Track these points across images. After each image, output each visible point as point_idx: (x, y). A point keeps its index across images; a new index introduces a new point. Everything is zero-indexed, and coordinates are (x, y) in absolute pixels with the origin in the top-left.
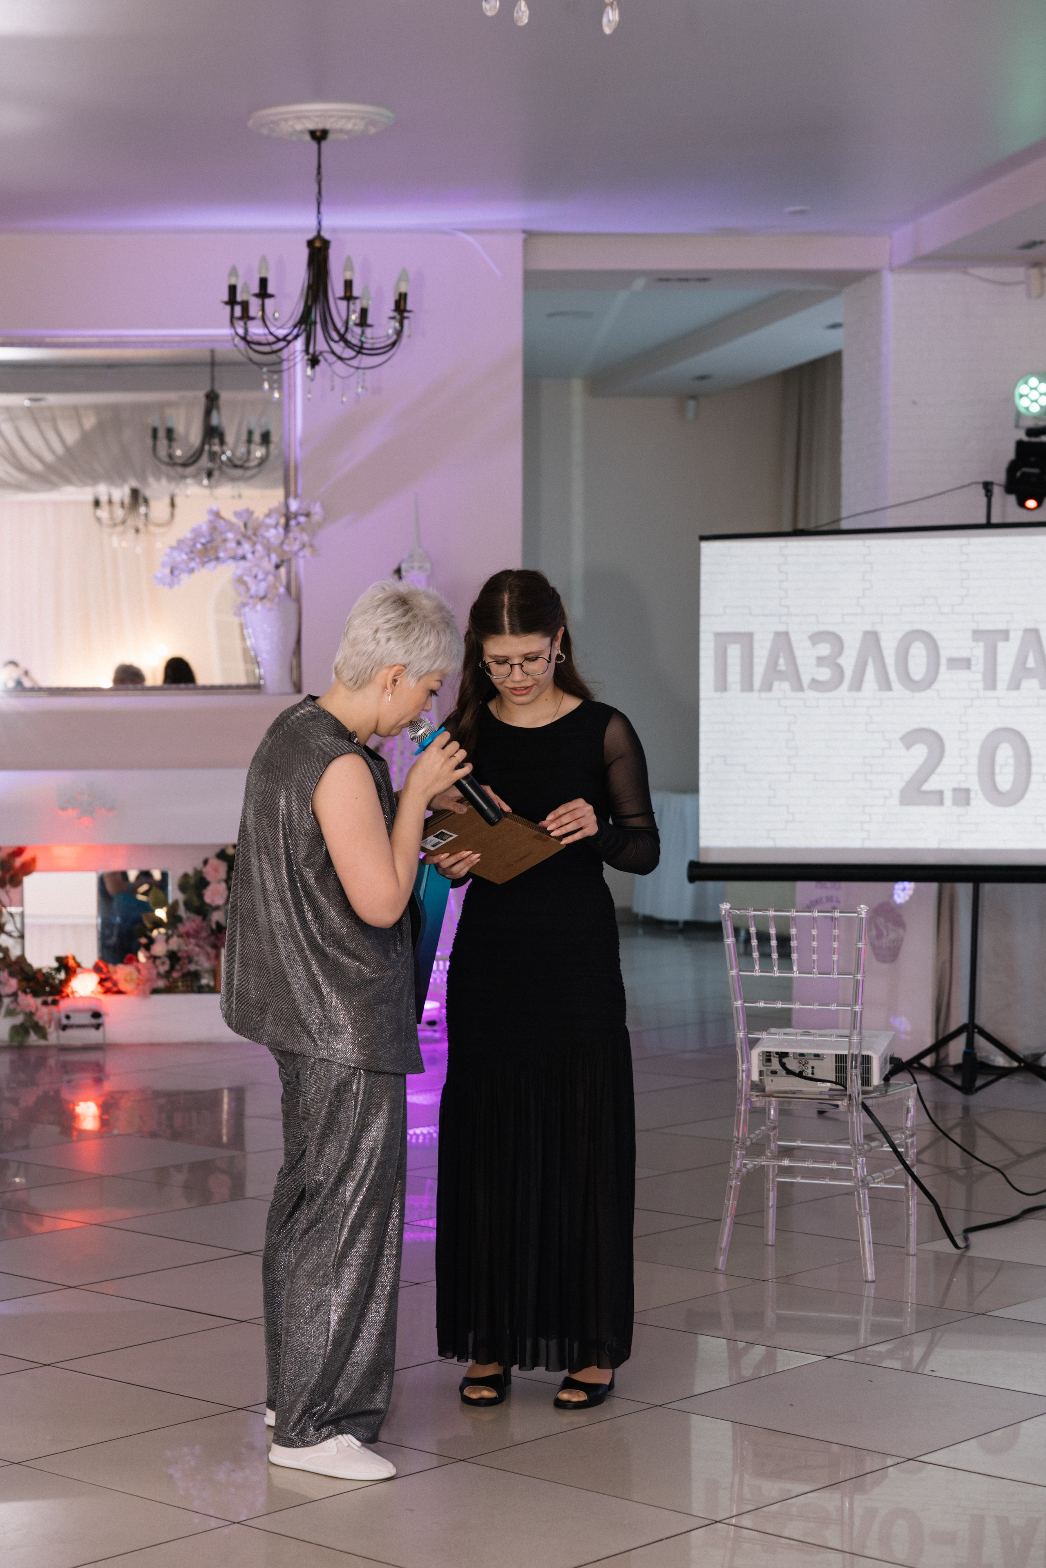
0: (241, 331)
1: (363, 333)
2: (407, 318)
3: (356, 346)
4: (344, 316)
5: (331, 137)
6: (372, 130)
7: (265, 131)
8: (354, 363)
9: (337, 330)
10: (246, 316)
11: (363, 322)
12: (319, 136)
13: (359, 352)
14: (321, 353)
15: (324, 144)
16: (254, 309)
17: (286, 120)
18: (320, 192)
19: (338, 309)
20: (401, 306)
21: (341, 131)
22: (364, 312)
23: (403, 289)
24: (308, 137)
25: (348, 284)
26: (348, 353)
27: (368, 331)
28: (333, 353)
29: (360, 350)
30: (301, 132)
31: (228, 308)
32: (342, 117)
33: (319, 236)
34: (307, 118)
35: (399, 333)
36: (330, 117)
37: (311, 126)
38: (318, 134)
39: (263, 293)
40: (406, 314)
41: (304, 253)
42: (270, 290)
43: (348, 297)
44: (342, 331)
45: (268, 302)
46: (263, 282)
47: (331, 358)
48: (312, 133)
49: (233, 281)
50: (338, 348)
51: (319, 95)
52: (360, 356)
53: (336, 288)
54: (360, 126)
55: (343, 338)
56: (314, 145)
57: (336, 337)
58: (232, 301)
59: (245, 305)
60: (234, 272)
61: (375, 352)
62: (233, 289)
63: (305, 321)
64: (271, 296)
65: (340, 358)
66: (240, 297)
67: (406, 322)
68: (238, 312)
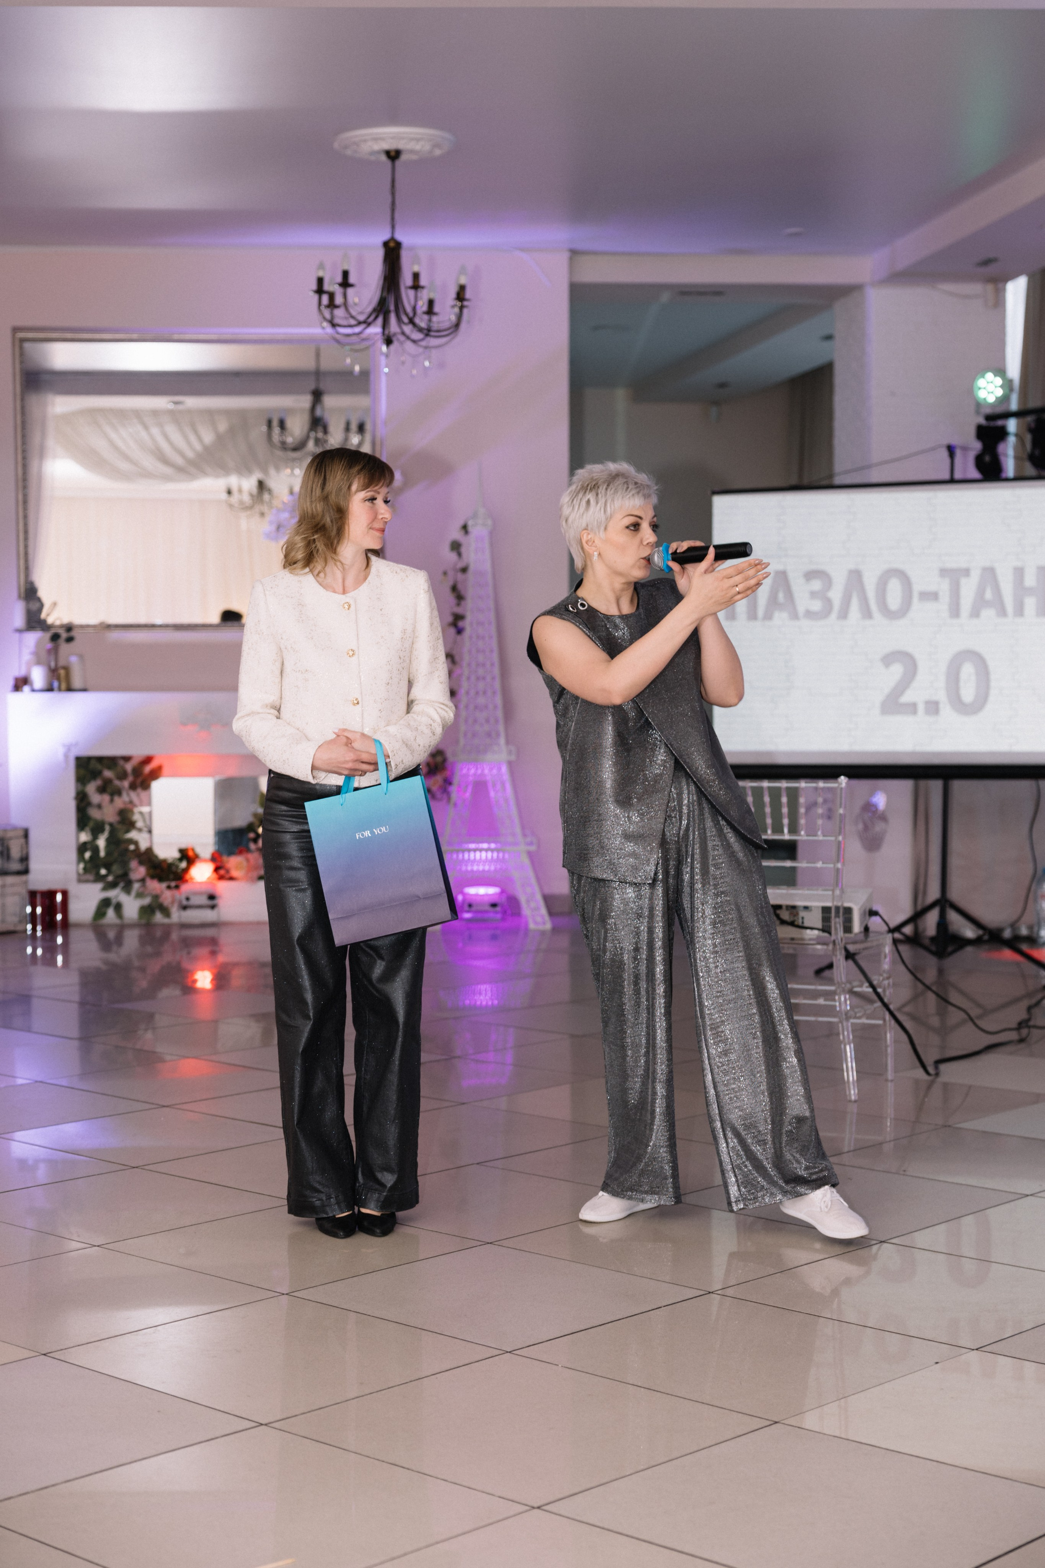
0: (328, 316)
1: (430, 320)
2: (466, 307)
3: (424, 329)
4: (412, 302)
5: (404, 157)
6: (438, 152)
7: (349, 152)
8: (423, 343)
9: (407, 314)
10: (332, 305)
11: (430, 311)
12: (393, 155)
13: (427, 335)
14: (395, 334)
15: (398, 163)
16: (339, 300)
17: (365, 141)
18: (393, 203)
19: (408, 296)
20: (461, 295)
21: (412, 152)
22: (431, 303)
23: (463, 280)
24: (384, 158)
25: (416, 276)
26: (417, 336)
27: (435, 319)
28: (403, 333)
29: (428, 332)
30: (378, 152)
31: (316, 297)
32: (412, 139)
33: (393, 239)
34: (383, 139)
35: (460, 317)
36: (403, 138)
37: (386, 146)
38: (393, 154)
39: (345, 284)
40: (465, 303)
41: (380, 253)
42: (352, 279)
43: (416, 286)
44: (411, 314)
45: (350, 291)
46: (346, 274)
47: (402, 338)
48: (388, 153)
49: (321, 274)
50: (408, 329)
51: (393, 119)
52: (428, 339)
53: (406, 279)
54: (427, 147)
55: (411, 321)
56: (388, 163)
57: (405, 320)
58: (320, 291)
59: (332, 296)
60: (321, 266)
61: (440, 333)
62: (320, 281)
63: (381, 310)
64: (351, 286)
65: (408, 338)
66: (327, 287)
67: (465, 311)
68: (325, 299)
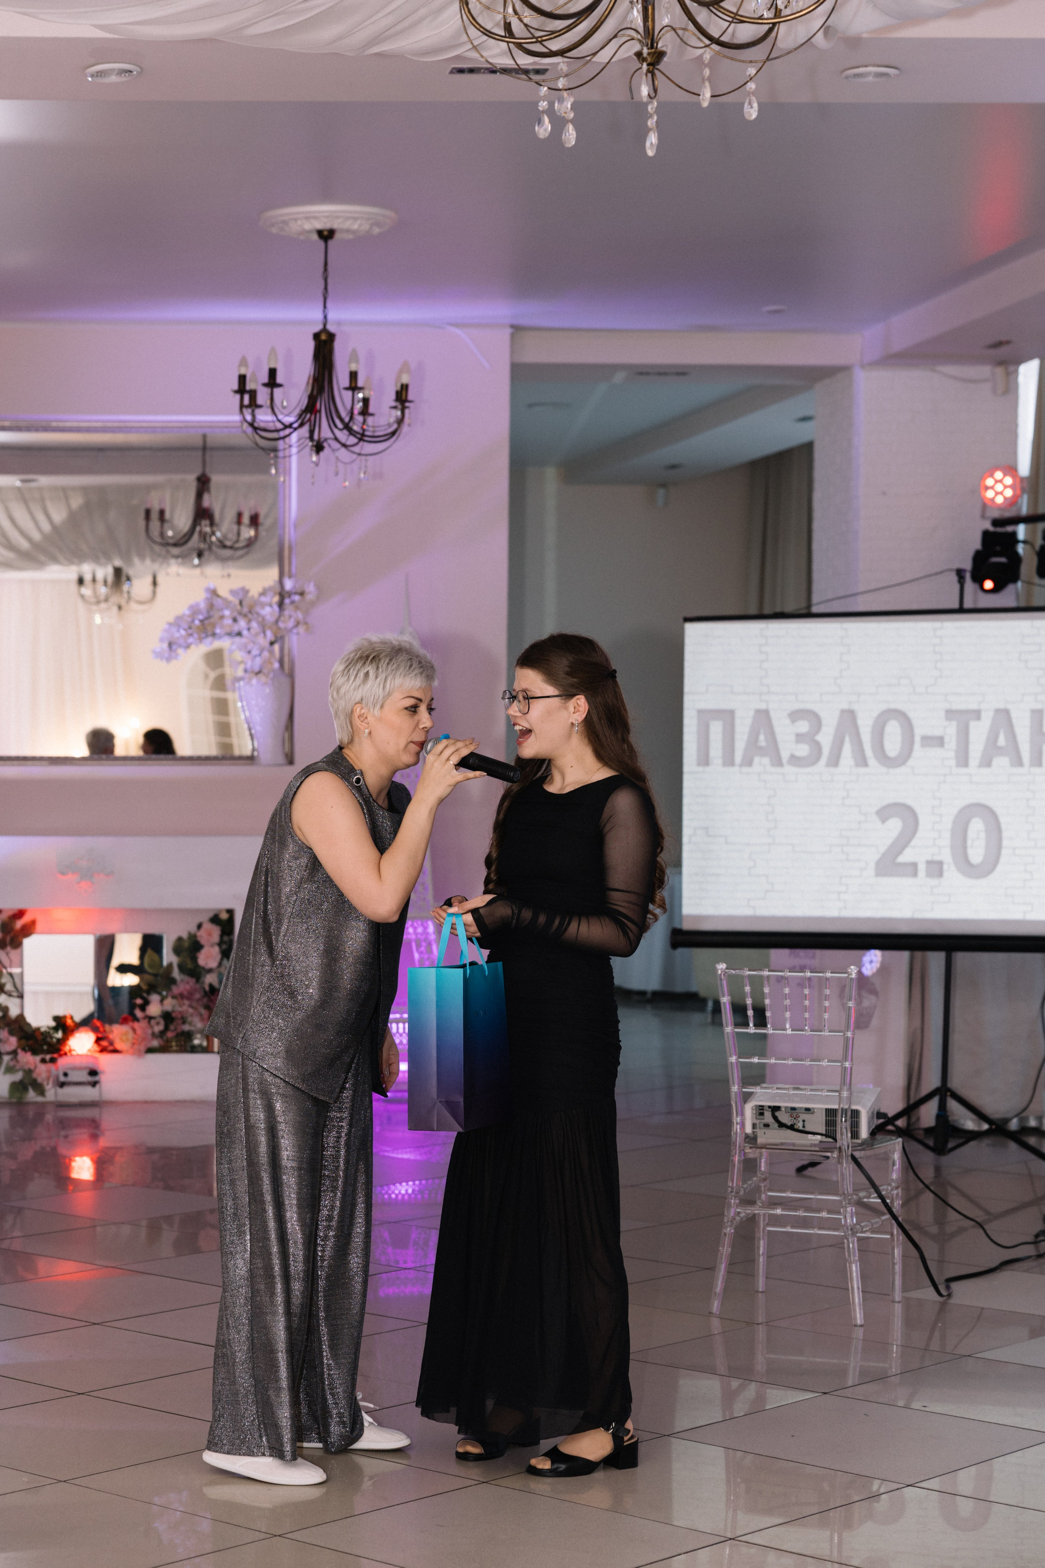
0: (249, 418)
1: (364, 422)
2: (408, 407)
3: (358, 433)
4: (349, 406)
5: (337, 236)
6: (376, 230)
7: (274, 230)
8: (356, 449)
9: (342, 420)
10: (254, 404)
11: (365, 412)
12: (326, 235)
13: (361, 440)
14: (326, 440)
15: (331, 243)
16: (263, 397)
17: (296, 220)
18: (326, 288)
19: (344, 399)
20: (402, 397)
21: (348, 231)
22: (366, 401)
23: (405, 379)
24: (315, 237)
25: (353, 375)
26: (352, 440)
27: (370, 420)
28: (336, 439)
29: (362, 437)
30: (309, 232)
31: (238, 397)
32: (348, 218)
33: (325, 330)
34: (315, 218)
35: (400, 421)
36: (338, 217)
37: (319, 226)
38: (326, 233)
39: (272, 382)
40: (407, 404)
41: (310, 346)
42: (279, 379)
43: (354, 388)
44: (347, 420)
45: (277, 391)
46: (273, 372)
47: (336, 445)
48: (320, 233)
49: (243, 371)
50: (342, 436)
51: (327, 196)
52: (361, 443)
53: (341, 379)
54: (366, 227)
55: (347, 427)
56: (321, 244)
57: (340, 425)
58: (242, 390)
59: (253, 394)
60: (243, 362)
61: (376, 439)
62: (242, 379)
63: (311, 408)
64: (280, 385)
65: (344, 445)
66: (249, 386)
67: (407, 411)
68: (246, 400)
